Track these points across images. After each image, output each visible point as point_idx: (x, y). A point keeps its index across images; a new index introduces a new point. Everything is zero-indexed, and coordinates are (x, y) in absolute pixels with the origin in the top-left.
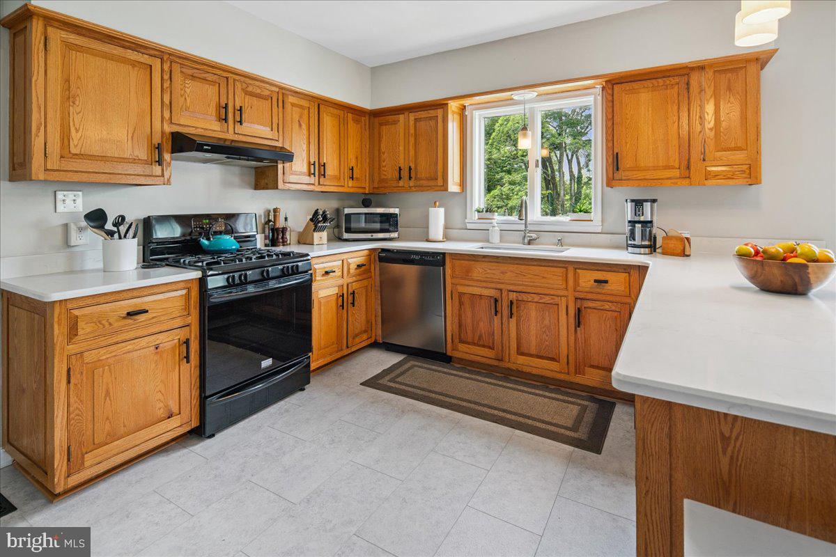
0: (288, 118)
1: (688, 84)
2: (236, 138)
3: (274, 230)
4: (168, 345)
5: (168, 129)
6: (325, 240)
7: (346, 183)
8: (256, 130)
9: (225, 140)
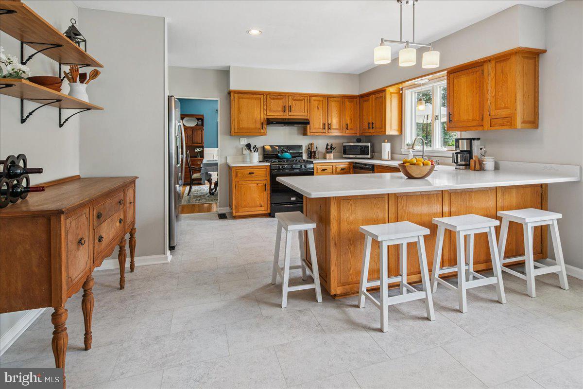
0: (312, 106)
1: (483, 71)
2: (290, 117)
3: (311, 152)
4: (261, 185)
5: (266, 117)
6: (332, 157)
7: (344, 131)
8: (298, 113)
9: (286, 119)
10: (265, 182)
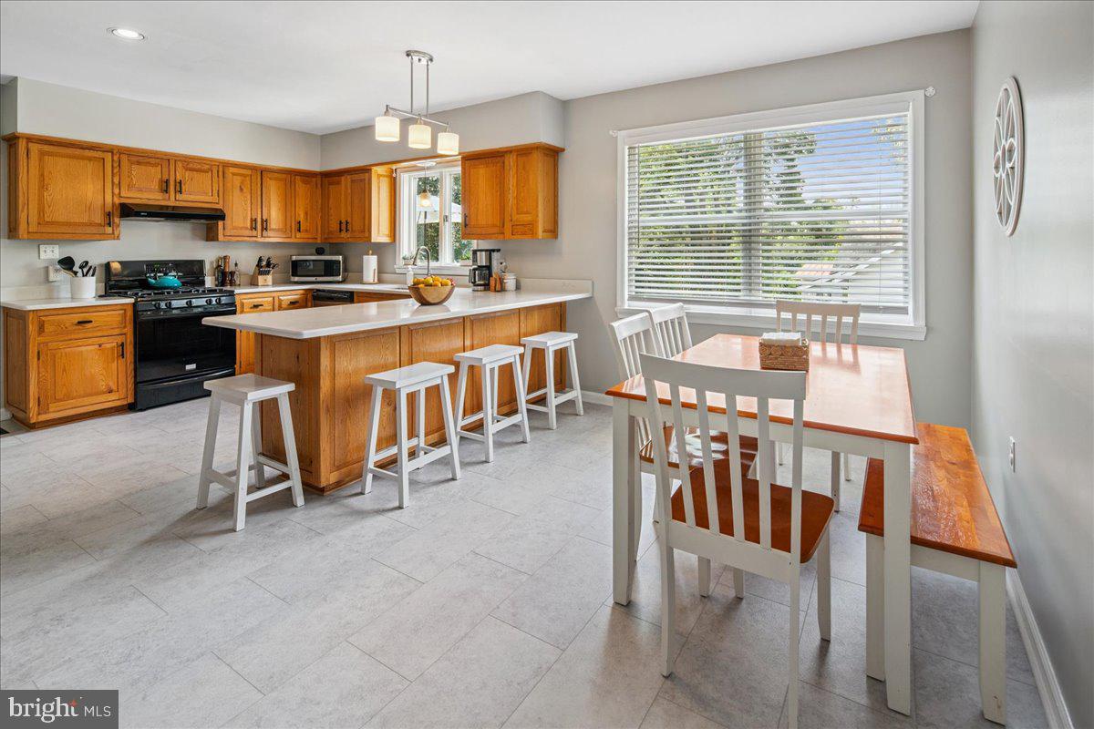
0: (229, 185)
2: (177, 204)
3: (224, 274)
4: (108, 346)
5: (117, 201)
6: (270, 283)
7: (293, 236)
8: (197, 194)
9: (167, 207)
10: (120, 340)
